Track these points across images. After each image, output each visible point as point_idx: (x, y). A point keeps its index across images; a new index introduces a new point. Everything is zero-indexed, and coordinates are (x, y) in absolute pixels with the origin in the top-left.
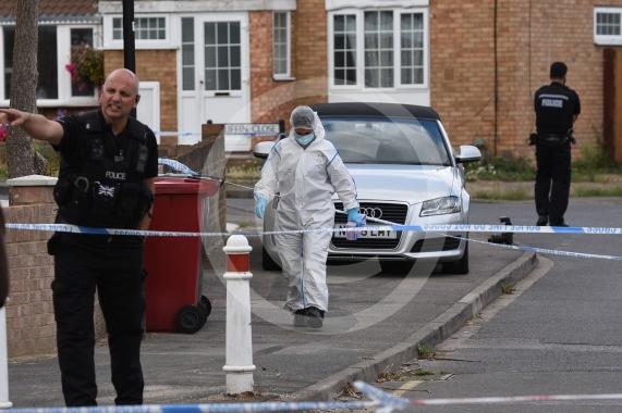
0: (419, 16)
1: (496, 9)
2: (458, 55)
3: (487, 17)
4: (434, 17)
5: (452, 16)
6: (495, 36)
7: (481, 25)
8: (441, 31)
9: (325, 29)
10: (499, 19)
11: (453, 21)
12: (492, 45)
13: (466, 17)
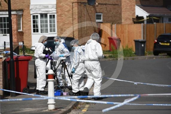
0: (54, 16)
1: (73, 13)
2: (64, 25)
3: (70, 15)
4: (58, 16)
5: (62, 15)
6: (73, 20)
7: (69, 17)
8: (60, 19)
9: (30, 19)
10: (74, 16)
11: (62, 17)
12: (72, 22)
13: (66, 15)
